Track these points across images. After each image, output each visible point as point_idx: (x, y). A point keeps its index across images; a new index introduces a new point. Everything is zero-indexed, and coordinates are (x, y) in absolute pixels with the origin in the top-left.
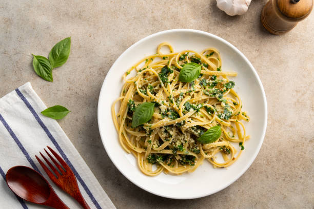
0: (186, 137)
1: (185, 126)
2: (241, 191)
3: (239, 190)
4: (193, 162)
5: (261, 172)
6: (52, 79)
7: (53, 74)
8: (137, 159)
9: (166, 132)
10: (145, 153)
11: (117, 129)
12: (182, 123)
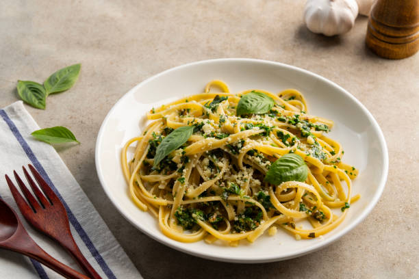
0: (246, 173)
1: (244, 148)
2: (364, 247)
3: (359, 247)
4: (259, 222)
5: (397, 223)
6: (44, 106)
7: (47, 101)
8: (157, 219)
9: (211, 165)
10: (172, 205)
11: (128, 176)
12: (240, 145)
